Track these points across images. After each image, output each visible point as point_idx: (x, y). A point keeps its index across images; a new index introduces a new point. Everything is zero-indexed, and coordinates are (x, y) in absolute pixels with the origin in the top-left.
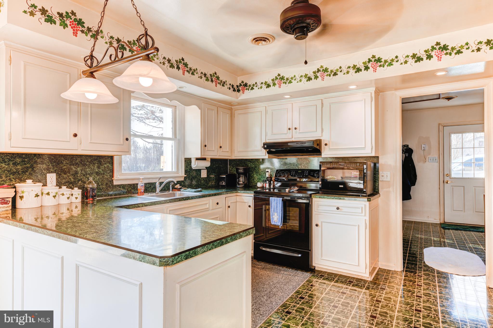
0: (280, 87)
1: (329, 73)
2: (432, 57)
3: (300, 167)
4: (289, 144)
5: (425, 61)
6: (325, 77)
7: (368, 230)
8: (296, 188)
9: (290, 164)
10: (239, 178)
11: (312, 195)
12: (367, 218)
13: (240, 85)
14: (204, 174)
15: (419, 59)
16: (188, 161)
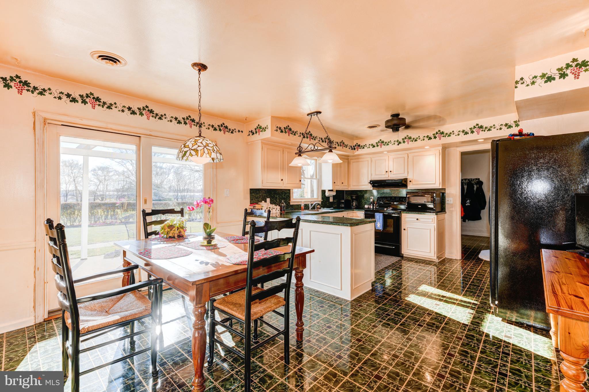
0: (381, 147)
1: (412, 140)
2: (474, 132)
3: (393, 195)
4: (387, 181)
5: (470, 134)
6: (410, 142)
7: (436, 232)
8: (391, 208)
9: (387, 193)
10: (353, 202)
11: (402, 212)
12: (435, 225)
13: (356, 145)
14: (331, 200)
15: (466, 133)
16: (324, 192)
